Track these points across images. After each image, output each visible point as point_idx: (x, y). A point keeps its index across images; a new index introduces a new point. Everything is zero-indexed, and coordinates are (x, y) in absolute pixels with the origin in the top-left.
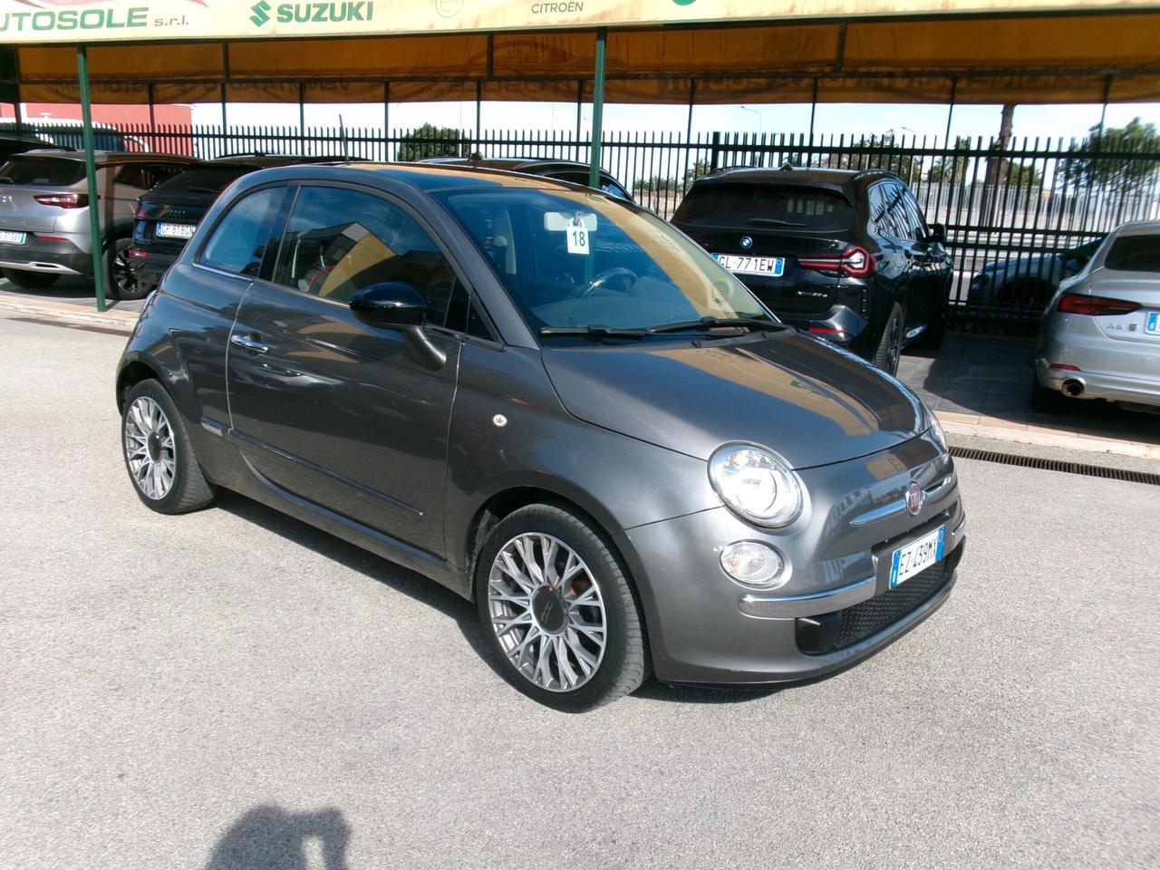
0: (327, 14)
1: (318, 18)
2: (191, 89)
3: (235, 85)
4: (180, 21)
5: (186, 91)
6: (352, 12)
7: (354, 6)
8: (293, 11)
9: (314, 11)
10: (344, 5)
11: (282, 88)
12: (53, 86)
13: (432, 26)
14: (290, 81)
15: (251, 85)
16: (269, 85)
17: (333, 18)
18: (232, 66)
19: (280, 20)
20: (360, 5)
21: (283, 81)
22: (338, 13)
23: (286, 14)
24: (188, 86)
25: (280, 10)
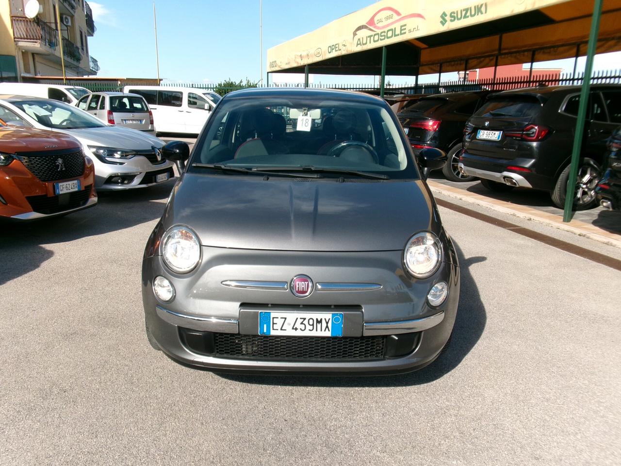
0: (468, 14)
1: (465, 17)
2: (483, 60)
3: (503, 56)
4: (416, 29)
5: (481, 62)
6: (478, 9)
7: (479, 6)
8: (455, 15)
9: (464, 13)
10: (475, 7)
11: (524, 55)
12: (430, 66)
13: (512, 11)
14: (528, 51)
15: (509, 55)
16: (518, 54)
17: (472, 16)
18: (502, 46)
19: (451, 21)
20: (482, 5)
21: (524, 51)
22: (473, 13)
23: (454, 17)
24: (482, 59)
25: (451, 16)
